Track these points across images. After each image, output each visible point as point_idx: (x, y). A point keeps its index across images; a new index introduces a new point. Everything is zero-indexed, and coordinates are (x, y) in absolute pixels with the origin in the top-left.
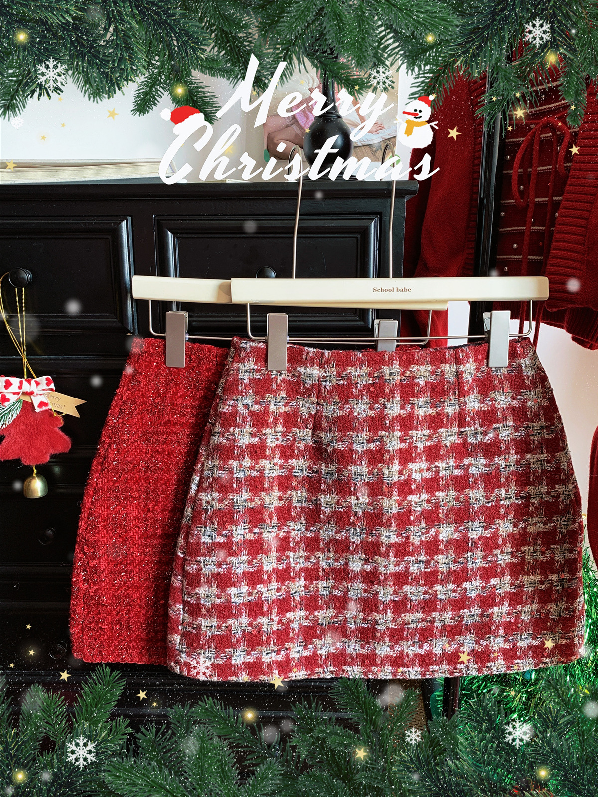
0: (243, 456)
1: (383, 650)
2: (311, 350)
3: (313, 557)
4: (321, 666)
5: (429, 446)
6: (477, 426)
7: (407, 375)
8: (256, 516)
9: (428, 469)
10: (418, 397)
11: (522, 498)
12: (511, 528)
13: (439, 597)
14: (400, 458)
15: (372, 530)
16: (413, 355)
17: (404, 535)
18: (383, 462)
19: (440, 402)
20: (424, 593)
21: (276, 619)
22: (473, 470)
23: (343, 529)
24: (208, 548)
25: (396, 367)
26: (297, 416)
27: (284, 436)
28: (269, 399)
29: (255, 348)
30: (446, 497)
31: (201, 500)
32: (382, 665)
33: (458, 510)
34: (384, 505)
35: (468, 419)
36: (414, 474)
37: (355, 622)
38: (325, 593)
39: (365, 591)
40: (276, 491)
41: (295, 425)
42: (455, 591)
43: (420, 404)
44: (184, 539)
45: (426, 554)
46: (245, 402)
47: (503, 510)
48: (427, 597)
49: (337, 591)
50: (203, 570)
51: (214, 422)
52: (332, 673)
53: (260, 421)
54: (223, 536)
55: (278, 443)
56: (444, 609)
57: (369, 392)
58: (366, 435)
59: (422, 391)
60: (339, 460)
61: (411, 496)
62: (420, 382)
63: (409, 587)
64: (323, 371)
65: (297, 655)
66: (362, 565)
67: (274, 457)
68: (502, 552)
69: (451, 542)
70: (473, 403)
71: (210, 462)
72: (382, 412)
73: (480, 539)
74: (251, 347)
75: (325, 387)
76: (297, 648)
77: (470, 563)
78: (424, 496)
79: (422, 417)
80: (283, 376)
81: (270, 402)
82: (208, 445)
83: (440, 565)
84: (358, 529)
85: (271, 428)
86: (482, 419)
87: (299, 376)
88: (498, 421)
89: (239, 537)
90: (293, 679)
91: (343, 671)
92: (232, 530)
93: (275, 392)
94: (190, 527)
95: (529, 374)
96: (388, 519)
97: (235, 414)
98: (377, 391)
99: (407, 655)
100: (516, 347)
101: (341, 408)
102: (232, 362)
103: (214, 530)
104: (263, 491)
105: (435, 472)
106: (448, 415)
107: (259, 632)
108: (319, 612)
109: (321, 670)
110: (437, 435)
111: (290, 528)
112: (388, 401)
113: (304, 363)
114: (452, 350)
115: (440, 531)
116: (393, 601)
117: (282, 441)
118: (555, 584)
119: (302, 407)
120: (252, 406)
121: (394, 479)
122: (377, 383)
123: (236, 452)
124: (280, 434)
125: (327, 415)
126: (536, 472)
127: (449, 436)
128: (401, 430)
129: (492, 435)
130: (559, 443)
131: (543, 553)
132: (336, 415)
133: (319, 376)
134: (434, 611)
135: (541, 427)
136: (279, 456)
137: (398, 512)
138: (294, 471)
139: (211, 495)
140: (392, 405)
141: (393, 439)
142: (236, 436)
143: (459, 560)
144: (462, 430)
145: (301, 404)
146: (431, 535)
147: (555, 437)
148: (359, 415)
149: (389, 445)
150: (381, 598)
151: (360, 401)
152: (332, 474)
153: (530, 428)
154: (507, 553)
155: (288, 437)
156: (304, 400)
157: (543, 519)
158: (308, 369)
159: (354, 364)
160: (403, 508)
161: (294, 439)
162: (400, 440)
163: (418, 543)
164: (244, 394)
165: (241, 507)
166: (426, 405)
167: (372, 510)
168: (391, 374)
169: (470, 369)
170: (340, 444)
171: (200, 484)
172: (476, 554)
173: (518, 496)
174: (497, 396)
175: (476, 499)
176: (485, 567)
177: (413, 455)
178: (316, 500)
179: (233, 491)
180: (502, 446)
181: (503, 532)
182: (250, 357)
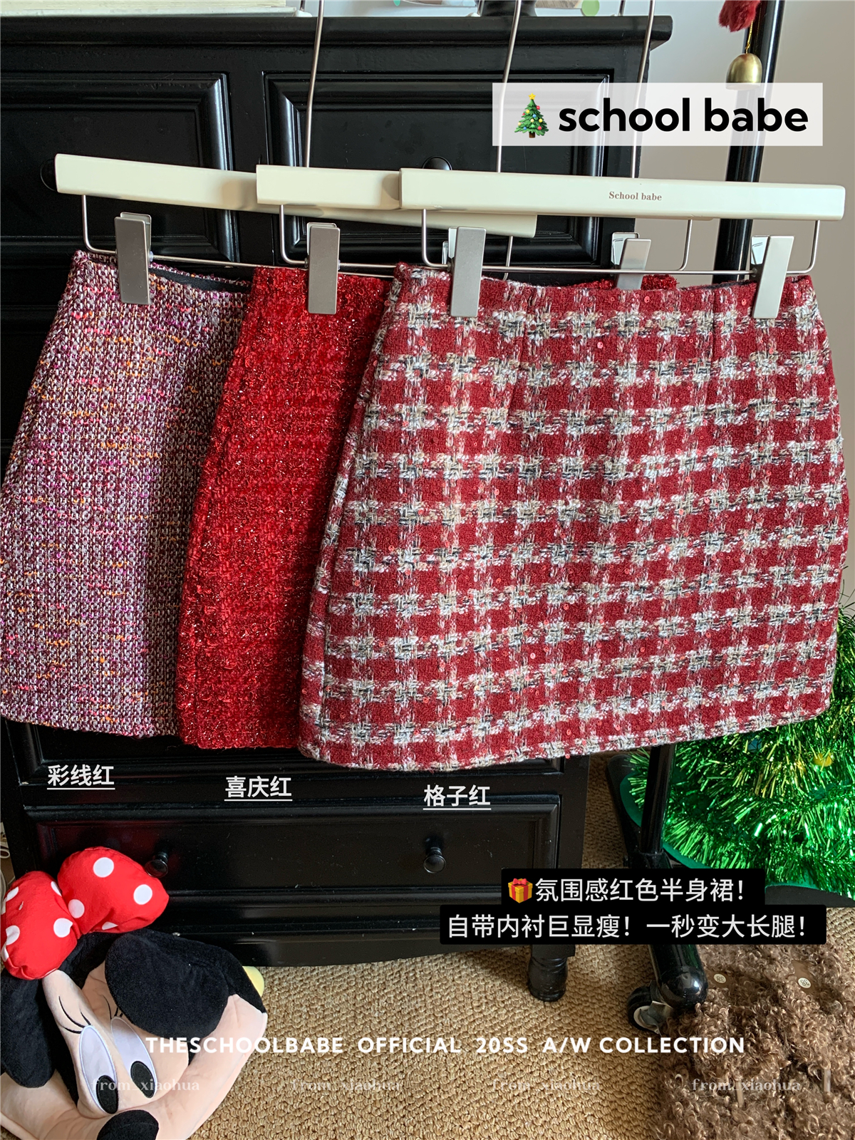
0: (414, 447)
1: (588, 711)
2: (517, 284)
3: (502, 594)
5: (671, 431)
6: (729, 402)
7: (648, 325)
8: (431, 538)
9: (666, 465)
10: (660, 359)
11: (776, 500)
12: (758, 542)
13: (661, 634)
14: (631, 448)
15: (582, 547)
16: (659, 297)
18: (606, 451)
19: (688, 366)
20: (643, 630)
21: (456, 683)
22: (717, 464)
24: (362, 580)
25: (635, 314)
26: (489, 387)
27: (471, 419)
28: (451, 361)
29: (433, 280)
30: (683, 502)
31: (353, 511)
32: (587, 734)
33: (696, 518)
34: (602, 511)
35: (719, 392)
36: (648, 471)
37: (553, 678)
39: (567, 631)
40: (458, 502)
41: (486, 403)
42: (680, 625)
44: (327, 569)
45: (650, 578)
46: (417, 365)
47: (750, 517)
48: (646, 634)
49: (531, 638)
50: (356, 612)
51: (368, 396)
53: (438, 393)
54: (383, 563)
55: (464, 429)
56: (666, 651)
57: (595, 349)
58: (586, 414)
59: (666, 349)
60: (545, 450)
61: (640, 501)
62: (665, 337)
63: (623, 622)
64: (531, 317)
66: (565, 597)
67: (457, 451)
68: (744, 573)
69: (682, 561)
70: (728, 369)
71: (365, 457)
72: (610, 380)
73: (717, 556)
74: (428, 278)
75: (533, 341)
76: (484, 725)
77: (702, 588)
78: (658, 502)
79: (664, 388)
80: (472, 325)
82: (361, 432)
83: (665, 592)
84: (564, 546)
85: (454, 406)
86: (736, 392)
87: (495, 327)
88: (755, 396)
89: (406, 566)
92: (397, 556)
93: (460, 351)
94: (336, 550)
95: (804, 329)
96: (605, 532)
97: (401, 383)
98: (607, 350)
99: (617, 717)
100: (793, 289)
101: (554, 375)
102: (399, 301)
103: (371, 554)
104: (442, 500)
105: (674, 467)
106: (696, 386)
107: (432, 701)
110: (681, 415)
112: (621, 363)
113: (504, 306)
114: (710, 291)
115: (671, 548)
116: (602, 641)
117: (469, 426)
118: (808, 617)
119: (498, 374)
120: (427, 371)
121: (620, 476)
122: (608, 337)
123: (403, 441)
124: (466, 415)
125: (533, 384)
126: (798, 465)
127: (695, 416)
128: (634, 408)
129: (746, 414)
130: (830, 427)
131: (797, 576)
132: (545, 384)
133: (525, 325)
134: (654, 654)
135: (812, 404)
136: (463, 450)
137: (620, 522)
138: (481, 471)
139: (367, 504)
140: (626, 371)
141: (623, 419)
142: (404, 416)
143: (690, 585)
144: (710, 408)
145: (496, 369)
146: (660, 554)
147: (828, 418)
148: (578, 384)
149: (616, 428)
150: (586, 639)
151: (581, 363)
152: (534, 471)
153: (797, 405)
154: (750, 574)
155: (476, 421)
156: (500, 363)
157: (802, 529)
158: (510, 315)
159: (578, 308)
160: (627, 517)
161: (484, 423)
162: (633, 421)
163: (642, 565)
164: (415, 352)
165: (409, 522)
166: (670, 371)
167: (584, 518)
168: (626, 324)
169: (730, 319)
170: (549, 426)
171: (350, 489)
172: (711, 576)
173: (771, 497)
174: (759, 359)
175: (718, 503)
176: (720, 593)
177: (650, 444)
178: (510, 510)
179: (398, 498)
180: (757, 429)
181: (747, 546)
182: (426, 294)
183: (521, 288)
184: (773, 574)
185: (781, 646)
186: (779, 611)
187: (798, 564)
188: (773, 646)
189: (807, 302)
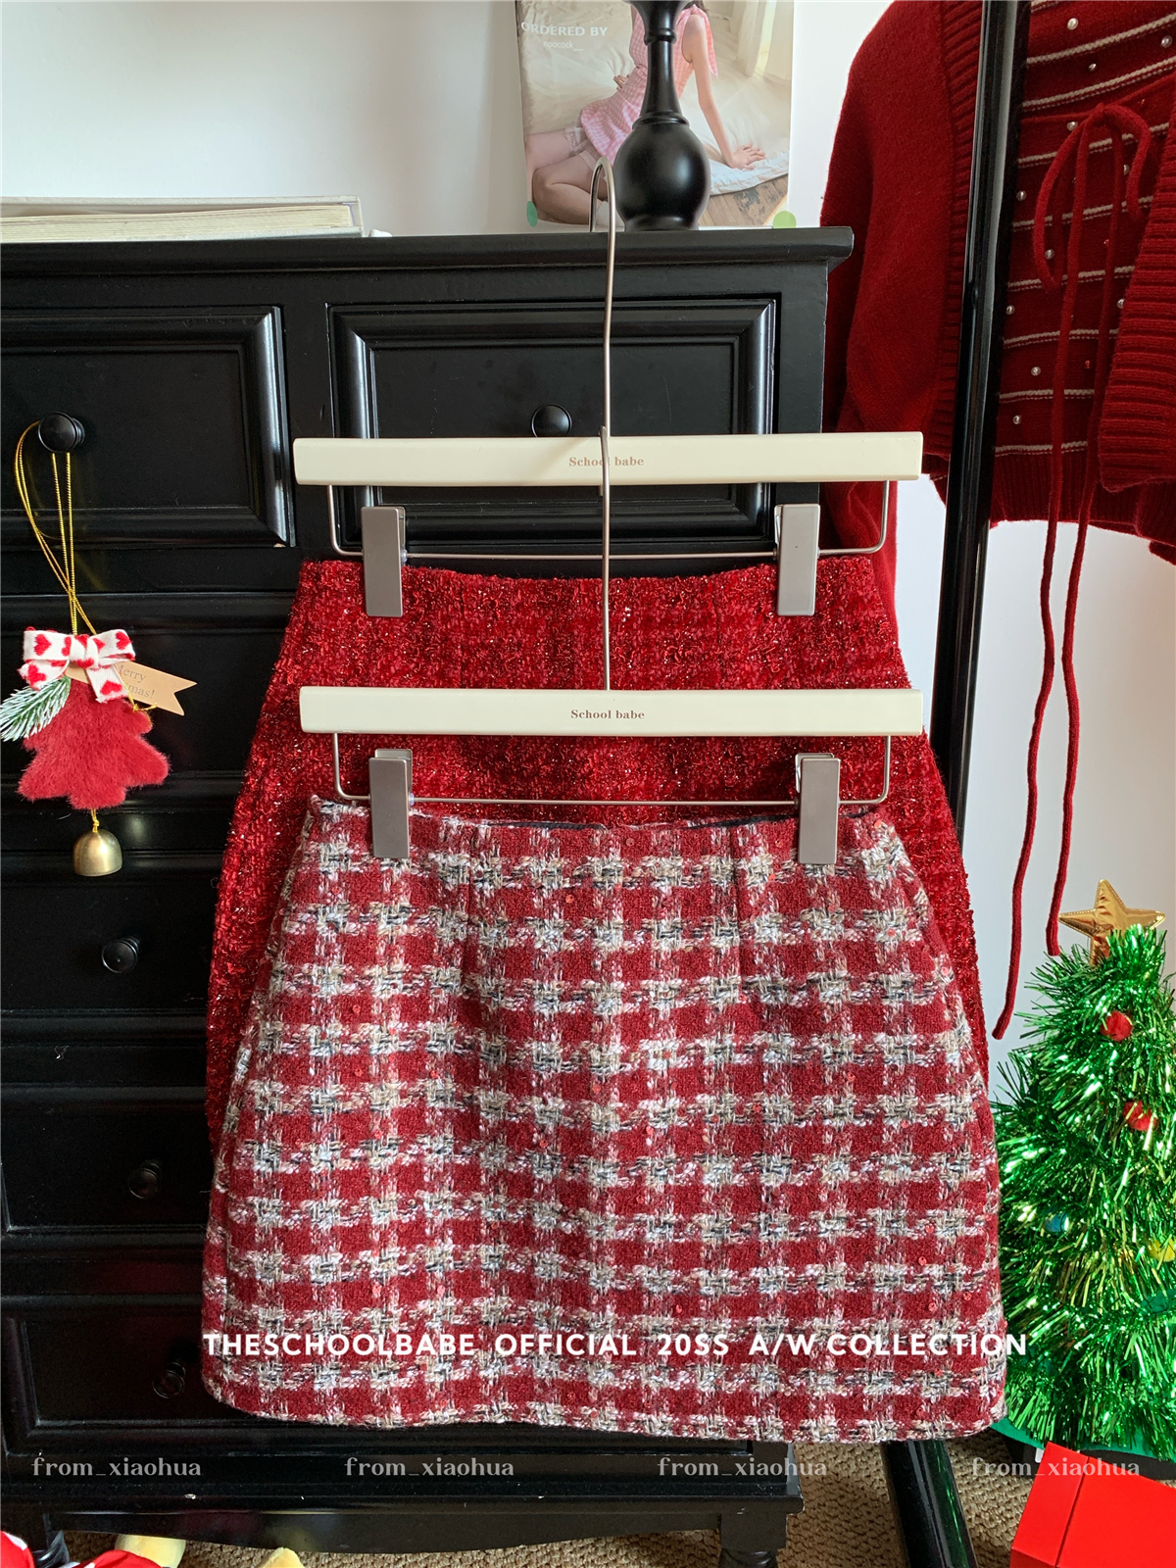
0: (328, 1018)
3: (469, 1201)
4: (485, 1400)
5: (683, 1009)
6: (777, 973)
7: (637, 874)
8: (355, 1128)
9: (681, 1052)
10: (658, 917)
11: (868, 1116)
12: (846, 1173)
13: (704, 1290)
14: (623, 1031)
15: (572, 1161)
16: (648, 839)
17: (634, 1174)
18: (589, 1036)
19: (702, 927)
20: (675, 1282)
21: (398, 1312)
22: (770, 1057)
23: (520, 1153)
24: (265, 1182)
25: (616, 860)
26: (432, 941)
27: (407, 978)
28: (377, 912)
29: (348, 815)
30: (717, 1105)
31: (253, 1093)
32: (601, 1404)
33: (742, 1131)
34: (594, 1117)
35: (758, 960)
36: (652, 1061)
37: (548, 1322)
38: (491, 1266)
39: (565, 1268)
40: (394, 1081)
41: (429, 960)
42: (734, 1282)
43: (663, 929)
44: (225, 1162)
45: (677, 1210)
46: (331, 916)
47: (828, 1138)
48: (679, 1288)
49: (514, 1265)
50: (259, 1220)
51: (275, 950)
52: (505, 1413)
53: (359, 951)
54: (292, 1161)
55: (397, 991)
56: (715, 1313)
57: (563, 904)
58: (559, 986)
59: (666, 904)
60: (508, 1029)
61: (646, 1102)
62: (663, 889)
63: (644, 1268)
64: (477, 862)
65: (439, 1380)
66: (558, 1221)
67: (388, 1019)
68: (828, 1217)
69: (726, 1190)
70: (768, 931)
71: (268, 1025)
72: (588, 943)
73: (782, 1189)
75: (481, 892)
76: (441, 1367)
77: (763, 1233)
78: (674, 1102)
79: (666, 955)
80: (404, 867)
81: (378, 916)
82: (265, 993)
83: (704, 1234)
84: (548, 1157)
85: (382, 965)
86: (785, 961)
87: (433, 870)
88: (817, 967)
89: (322, 1165)
90: (430, 1422)
91: (528, 1411)
92: (309, 1153)
93: (388, 899)
94: (235, 1140)
95: (879, 879)
96: (601, 1144)
97: (311, 938)
98: (579, 904)
99: (648, 1390)
100: (852, 828)
101: (510, 935)
102: (309, 839)
103: (276, 1150)
104: (369, 1081)
105: (695, 1056)
106: (718, 952)
108: (482, 1301)
109: (485, 1407)
110: (698, 988)
111: (425, 1147)
112: (600, 923)
113: (442, 847)
114: (724, 829)
115: (705, 1169)
116: (614, 1291)
117: (405, 988)
119: (442, 926)
120: (344, 923)
121: (612, 1069)
122: (579, 888)
123: (313, 1009)
124: (400, 975)
125: (487, 944)
126: (895, 1068)
127: (721, 990)
128: (624, 979)
129: (805, 994)
130: (941, 1015)
131: (911, 1223)
132: (501, 945)
133: (470, 872)
134: (696, 1316)
135: (904, 982)
136: (398, 1016)
137: (621, 1131)
138: (430, 1042)
139: (270, 1087)
140: (608, 932)
141: (609, 995)
142: (315, 979)
143: (744, 1226)
144: (748, 979)
145: (440, 920)
146: (688, 1176)
147: (934, 1002)
148: (544, 947)
149: (601, 1006)
150: (593, 1284)
151: (546, 921)
152: (498, 1054)
153: (882, 983)
154: (838, 1218)
155: (414, 982)
156: (444, 913)
157: (910, 1157)
158: (450, 858)
159: (536, 852)
160: (630, 1124)
161: (428, 984)
162: (623, 997)
163: (662, 1191)
164: (329, 901)
165: (324, 1111)
166: (675, 933)
167: (571, 1124)
168: (605, 872)
169: (760, 866)
170: (511, 999)
171: (251, 1064)
172: (775, 1217)
173: (859, 1111)
174: (816, 918)
175: (776, 1113)
176: (793, 1242)
177: (651, 1025)
178: (470, 1098)
179: (308, 1081)
180: (825, 1015)
181: (828, 1178)
182: (340, 832)
183: (459, 827)
184: (873, 1220)
186: (889, 1273)
187: (911, 1206)
189: (881, 843)
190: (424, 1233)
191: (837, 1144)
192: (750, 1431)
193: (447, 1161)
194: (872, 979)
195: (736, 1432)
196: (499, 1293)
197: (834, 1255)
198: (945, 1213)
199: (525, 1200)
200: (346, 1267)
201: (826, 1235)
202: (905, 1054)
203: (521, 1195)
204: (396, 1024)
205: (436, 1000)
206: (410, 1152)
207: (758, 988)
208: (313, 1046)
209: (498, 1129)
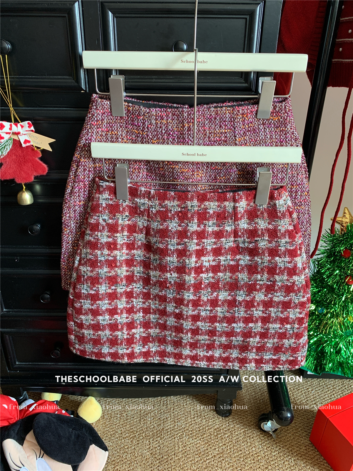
0: (104, 248)
1: (186, 352)
3: (147, 302)
4: (152, 357)
5: (215, 248)
6: (245, 238)
7: (202, 207)
8: (113, 280)
9: (214, 260)
10: (208, 220)
11: (271, 281)
12: (263, 297)
13: (218, 329)
14: (196, 254)
15: (179, 292)
16: (206, 195)
17: (198, 295)
18: (186, 256)
19: (222, 223)
21: (126, 332)
22: (241, 262)
23: (163, 289)
24: (85, 296)
25: (195, 202)
26: (136, 226)
27: (128, 237)
28: (118, 217)
29: (108, 186)
31: (81, 270)
32: (186, 359)
33: (231, 284)
34: (186, 279)
35: (239, 234)
36: (205, 263)
37: (171, 337)
38: (154, 321)
39: (176, 322)
40: (124, 267)
41: (135, 232)
42: (227, 327)
43: (210, 224)
44: (72, 289)
45: (211, 306)
46: (104, 218)
47: (258, 287)
48: (210, 328)
49: (160, 321)
50: (84, 307)
51: (86, 227)
52: (158, 360)
53: (113, 229)
54: (93, 290)
55: (125, 241)
56: (221, 336)
57: (178, 216)
58: (176, 241)
59: (211, 217)
60: (160, 253)
61: (202, 274)
62: (210, 212)
63: (200, 322)
64: (150, 202)
65: (138, 351)
66: (174, 309)
67: (122, 249)
68: (257, 310)
69: (226, 301)
70: (243, 225)
71: (85, 250)
73: (243, 301)
75: (152, 211)
76: (139, 348)
77: (236, 313)
78: (211, 275)
79: (210, 232)
80: (127, 203)
81: (118, 218)
82: (83, 240)
83: (218, 313)
84: (172, 291)
85: (120, 233)
86: (248, 234)
87: (136, 204)
88: (258, 236)
89: (103, 291)
90: (136, 362)
91: (164, 360)
92: (99, 288)
93: (122, 213)
94: (76, 283)
95: (281, 210)
96: (188, 287)
97: (98, 224)
98: (183, 216)
99: (200, 356)
100: (274, 193)
101: (161, 225)
102: (96, 193)
103: (88, 287)
104: (117, 267)
105: (218, 262)
106: (227, 231)
107: (116, 339)
108: (151, 330)
109: (152, 359)
110: (220, 242)
111: (134, 286)
112: (190, 222)
113: (139, 197)
114: (232, 193)
115: (220, 295)
116: (191, 329)
117: (128, 240)
118: (289, 330)
119: (139, 222)
120: (108, 220)
121: (192, 265)
122: (183, 211)
123: (99, 246)
124: (126, 236)
125: (153, 227)
126: (281, 268)
127: (227, 243)
128: (197, 239)
129: (254, 244)
130: (297, 252)
131: (282, 312)
132: (158, 228)
133: (148, 205)
134: (215, 336)
135: (286, 242)
136: (125, 249)
137: (194, 283)
138: (136, 256)
139: (86, 268)
140: (192, 225)
141: (192, 244)
142: (99, 237)
143: (231, 311)
144: (236, 239)
145: (138, 220)
146: (214, 296)
147: (295, 248)
148: (172, 229)
149: (189, 247)
150: (184, 327)
151: (173, 221)
152: (157, 260)
153: (279, 242)
154: (260, 310)
155: (130, 238)
156: (140, 218)
157: (283, 294)
158: (142, 200)
159: (169, 199)
160: (197, 281)
161: (135, 239)
162: (197, 244)
163: (206, 300)
164: (103, 213)
165: (103, 276)
166: (214, 225)
167: (179, 281)
168: (192, 206)
169: (243, 205)
170: (161, 244)
171: (80, 261)
172: (240, 309)
173: (268, 280)
174: (259, 221)
175: (242, 279)
176: (246, 317)
177: (205, 253)
178: (148, 273)
179: (98, 267)
180: (260, 251)
181: (257, 299)
182: (106, 191)
183: (144, 191)
184: (270, 311)
185: (276, 340)
186: (274, 327)
187: (283, 308)
188: (272, 340)
189: (283, 198)
190: (134, 310)
191: (261, 289)
192: (229, 367)
193: (141, 291)
194: (276, 241)
195: (225, 367)
196: (156, 328)
197: (258, 321)
198: (293, 310)
199: (164, 303)
200: (110, 320)
201: (256, 315)
202: (284, 264)
203: (163, 301)
204: (125, 251)
205: (137, 244)
206: (129, 288)
207: (239, 242)
208: (99, 257)
209: (156, 282)
